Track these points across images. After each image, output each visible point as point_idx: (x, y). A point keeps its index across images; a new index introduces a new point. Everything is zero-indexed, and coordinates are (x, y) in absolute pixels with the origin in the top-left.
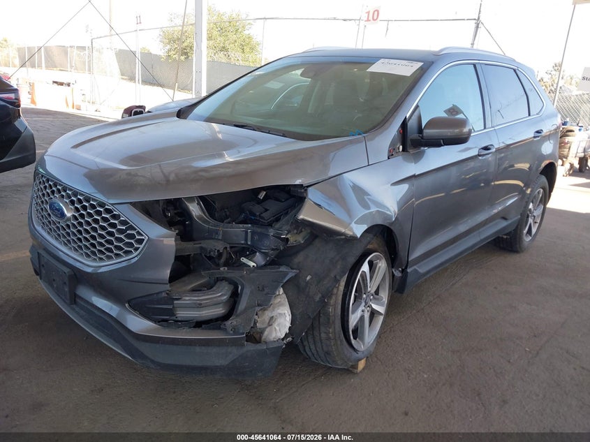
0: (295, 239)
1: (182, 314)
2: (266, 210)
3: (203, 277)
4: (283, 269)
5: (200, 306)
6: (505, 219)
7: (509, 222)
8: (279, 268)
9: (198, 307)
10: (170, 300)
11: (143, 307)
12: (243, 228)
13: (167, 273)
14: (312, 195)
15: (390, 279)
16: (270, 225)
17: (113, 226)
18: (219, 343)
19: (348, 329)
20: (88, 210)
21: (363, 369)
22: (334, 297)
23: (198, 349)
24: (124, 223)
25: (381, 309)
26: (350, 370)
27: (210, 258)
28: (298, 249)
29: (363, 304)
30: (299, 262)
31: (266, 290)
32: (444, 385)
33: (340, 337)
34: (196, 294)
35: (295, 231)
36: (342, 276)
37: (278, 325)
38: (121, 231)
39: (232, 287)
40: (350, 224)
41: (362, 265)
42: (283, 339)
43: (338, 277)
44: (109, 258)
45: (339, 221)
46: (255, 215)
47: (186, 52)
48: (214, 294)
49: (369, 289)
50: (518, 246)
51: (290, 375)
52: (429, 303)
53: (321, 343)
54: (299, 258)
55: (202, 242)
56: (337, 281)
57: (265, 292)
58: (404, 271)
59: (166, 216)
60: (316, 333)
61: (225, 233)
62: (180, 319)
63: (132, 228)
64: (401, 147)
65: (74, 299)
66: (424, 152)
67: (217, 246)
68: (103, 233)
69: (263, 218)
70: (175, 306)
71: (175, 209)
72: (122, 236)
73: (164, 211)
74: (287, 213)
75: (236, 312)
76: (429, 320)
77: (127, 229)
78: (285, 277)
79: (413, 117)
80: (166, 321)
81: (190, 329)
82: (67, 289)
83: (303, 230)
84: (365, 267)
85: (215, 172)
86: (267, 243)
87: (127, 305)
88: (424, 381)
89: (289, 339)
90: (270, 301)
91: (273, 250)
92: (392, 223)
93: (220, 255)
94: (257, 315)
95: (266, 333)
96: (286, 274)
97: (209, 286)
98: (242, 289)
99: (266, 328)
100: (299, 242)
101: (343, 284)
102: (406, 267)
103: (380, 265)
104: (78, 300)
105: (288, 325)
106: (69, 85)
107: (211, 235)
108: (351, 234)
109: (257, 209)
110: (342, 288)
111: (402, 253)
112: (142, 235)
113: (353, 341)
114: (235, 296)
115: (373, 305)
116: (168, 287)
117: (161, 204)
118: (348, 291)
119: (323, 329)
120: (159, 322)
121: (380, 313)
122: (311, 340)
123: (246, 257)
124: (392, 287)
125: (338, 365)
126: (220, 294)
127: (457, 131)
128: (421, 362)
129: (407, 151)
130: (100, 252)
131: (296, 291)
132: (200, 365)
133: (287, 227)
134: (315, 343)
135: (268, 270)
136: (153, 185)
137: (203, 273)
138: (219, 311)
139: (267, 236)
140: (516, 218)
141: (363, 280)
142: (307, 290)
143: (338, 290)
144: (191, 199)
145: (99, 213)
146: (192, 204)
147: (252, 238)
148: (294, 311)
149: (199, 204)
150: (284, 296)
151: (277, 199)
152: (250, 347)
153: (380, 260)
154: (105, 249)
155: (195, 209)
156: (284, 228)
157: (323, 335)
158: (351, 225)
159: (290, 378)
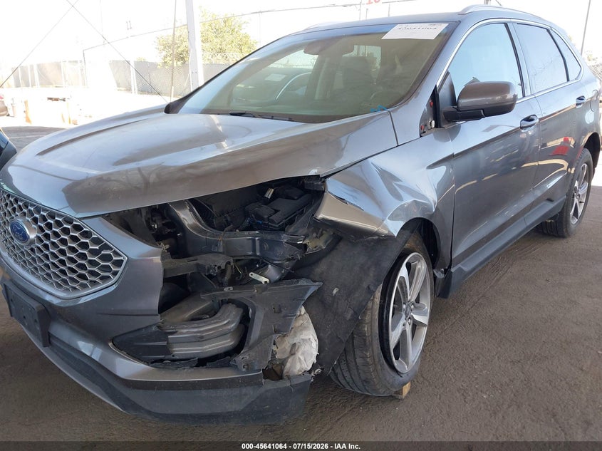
0: (315, 244)
1: (180, 351)
2: (276, 211)
3: (204, 301)
4: (303, 282)
5: (201, 339)
6: (550, 200)
7: (555, 204)
8: (298, 282)
9: (199, 341)
10: (163, 334)
11: (131, 346)
12: (249, 235)
13: (154, 302)
14: (333, 186)
15: (431, 284)
16: (282, 229)
17: (85, 246)
18: (230, 383)
19: (389, 349)
20: (53, 229)
21: (409, 393)
22: (369, 313)
23: (204, 393)
24: (97, 241)
25: (424, 319)
26: (394, 398)
27: (210, 277)
28: (319, 257)
29: (404, 316)
30: (322, 273)
31: (284, 312)
32: (509, 406)
33: (380, 360)
34: (195, 324)
35: (315, 235)
36: (376, 287)
37: (303, 354)
38: (94, 252)
39: (241, 311)
40: (383, 221)
41: (399, 270)
42: (310, 372)
43: (372, 288)
44: (84, 286)
45: (369, 218)
46: (262, 219)
47: (181, 58)
48: (217, 322)
49: (409, 298)
50: (564, 230)
51: (321, 407)
52: (474, 305)
53: (357, 369)
54: (322, 267)
55: (198, 257)
56: (371, 292)
57: (282, 315)
58: (447, 271)
59: (151, 228)
60: (350, 358)
61: (227, 244)
62: (178, 357)
63: (107, 247)
64: (433, 122)
65: (48, 339)
66: (459, 127)
67: (216, 261)
68: (73, 256)
69: (273, 221)
70: (170, 341)
71: (164, 218)
72: (96, 259)
73: (148, 222)
74: (302, 213)
75: (249, 342)
76: (477, 325)
77: (101, 249)
78: (306, 293)
79: (444, 86)
80: (161, 361)
81: (192, 370)
82: (38, 328)
83: (324, 232)
84: (403, 272)
85: (207, 168)
86: (279, 251)
87: (110, 344)
88: (484, 403)
89: (318, 371)
90: (290, 325)
91: (288, 260)
92: (432, 216)
93: (223, 272)
94: (274, 344)
95: (288, 365)
96: (307, 288)
97: (212, 313)
98: (254, 313)
99: (288, 358)
100: (321, 247)
101: (378, 294)
102: (450, 267)
103: (419, 267)
104: (54, 341)
105: (315, 353)
106: (64, 100)
107: (209, 248)
108: (386, 232)
109: (265, 211)
110: (377, 300)
111: (444, 250)
112: (120, 255)
113: (396, 363)
114: (246, 322)
115: (414, 316)
116: (158, 319)
117: (144, 213)
118: (384, 302)
119: (358, 353)
120: (152, 363)
121: (423, 325)
122: (344, 366)
123: (256, 271)
124: (434, 292)
125: (380, 394)
126: (226, 322)
127: (498, 98)
128: (476, 379)
129: (441, 127)
130: (73, 280)
131: (321, 308)
132: (209, 412)
133: (305, 231)
134: (349, 370)
135: (284, 286)
136: (130, 191)
137: (202, 296)
138: (227, 343)
139: (279, 243)
140: (562, 199)
141: (402, 288)
142: (335, 306)
143: (373, 303)
144: (180, 204)
145: (66, 231)
146: (183, 212)
147: (261, 246)
148: (321, 334)
149: (191, 210)
150: (307, 316)
151: (288, 197)
152: (269, 385)
153: (419, 261)
154: (78, 276)
155: (187, 218)
156: (300, 232)
157: (359, 361)
158: (385, 222)
159: (322, 412)
